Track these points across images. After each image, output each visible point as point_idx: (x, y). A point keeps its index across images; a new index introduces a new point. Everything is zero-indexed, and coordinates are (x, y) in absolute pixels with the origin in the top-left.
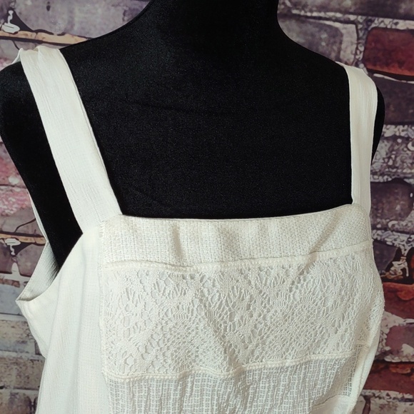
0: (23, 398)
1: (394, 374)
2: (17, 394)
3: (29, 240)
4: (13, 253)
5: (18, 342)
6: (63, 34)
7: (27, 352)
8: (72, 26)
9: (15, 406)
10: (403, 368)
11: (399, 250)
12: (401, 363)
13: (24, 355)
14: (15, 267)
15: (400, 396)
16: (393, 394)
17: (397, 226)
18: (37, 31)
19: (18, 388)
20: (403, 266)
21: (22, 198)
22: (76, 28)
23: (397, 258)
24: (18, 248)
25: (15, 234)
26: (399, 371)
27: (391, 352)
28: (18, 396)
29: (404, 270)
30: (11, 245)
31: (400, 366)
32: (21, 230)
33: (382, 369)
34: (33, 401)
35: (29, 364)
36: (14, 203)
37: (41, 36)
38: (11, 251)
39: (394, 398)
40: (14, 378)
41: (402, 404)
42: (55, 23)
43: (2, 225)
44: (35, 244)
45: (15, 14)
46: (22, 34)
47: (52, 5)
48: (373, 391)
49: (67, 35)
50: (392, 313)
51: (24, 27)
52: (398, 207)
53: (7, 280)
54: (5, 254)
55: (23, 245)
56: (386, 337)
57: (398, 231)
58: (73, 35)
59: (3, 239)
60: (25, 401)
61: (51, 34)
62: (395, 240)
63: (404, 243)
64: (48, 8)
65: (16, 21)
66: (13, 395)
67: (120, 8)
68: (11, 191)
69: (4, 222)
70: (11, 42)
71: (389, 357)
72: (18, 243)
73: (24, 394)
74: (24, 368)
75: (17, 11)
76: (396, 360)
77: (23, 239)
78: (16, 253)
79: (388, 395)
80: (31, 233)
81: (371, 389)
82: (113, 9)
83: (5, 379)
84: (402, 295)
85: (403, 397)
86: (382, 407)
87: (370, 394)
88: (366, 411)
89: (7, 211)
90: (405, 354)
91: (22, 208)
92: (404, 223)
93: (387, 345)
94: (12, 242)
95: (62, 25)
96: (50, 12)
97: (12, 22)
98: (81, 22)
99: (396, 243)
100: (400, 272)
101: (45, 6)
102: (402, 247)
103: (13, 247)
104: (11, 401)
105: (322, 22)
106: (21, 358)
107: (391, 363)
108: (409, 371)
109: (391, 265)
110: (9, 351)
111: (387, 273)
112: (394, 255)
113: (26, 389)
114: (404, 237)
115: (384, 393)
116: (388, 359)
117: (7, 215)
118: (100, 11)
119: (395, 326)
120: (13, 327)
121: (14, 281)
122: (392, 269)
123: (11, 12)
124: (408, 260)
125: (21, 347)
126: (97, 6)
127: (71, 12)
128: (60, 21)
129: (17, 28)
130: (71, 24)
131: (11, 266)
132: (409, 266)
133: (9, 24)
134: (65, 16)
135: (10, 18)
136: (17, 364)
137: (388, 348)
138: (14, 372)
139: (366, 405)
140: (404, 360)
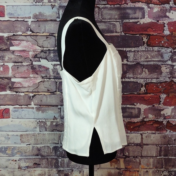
0: (36, 148)
1: (148, 125)
2: (34, 146)
3: (36, 93)
4: (32, 98)
5: (34, 128)
6: (43, 33)
7: (37, 131)
8: (46, 30)
9: (34, 151)
10: (150, 123)
11: (142, 84)
12: (149, 121)
13: (36, 132)
14: (32, 103)
15: (151, 132)
16: (149, 132)
17: (140, 77)
18: (36, 33)
19: (35, 144)
20: (144, 89)
21: (34, 81)
22: (46, 31)
23: (142, 87)
24: (33, 97)
25: (32, 92)
26: (149, 124)
27: (146, 117)
28: (34, 147)
29: (144, 90)
30: (31, 96)
31: (149, 122)
32: (34, 91)
33: (144, 124)
34: (39, 148)
35: (38, 135)
36: (32, 83)
37: (38, 34)
38: (31, 98)
39: (150, 133)
40: (33, 141)
41: (152, 135)
42: (41, 30)
43: (28, 90)
44: (38, 95)
45: (30, 29)
46: (32, 34)
47: (40, 26)
48: (143, 132)
49: (44, 33)
50: (144, 104)
51: (33, 32)
52: (139, 71)
53: (30, 107)
54: (29, 99)
55: (35, 95)
56: (143, 112)
57: (141, 78)
58: (46, 33)
59: (29, 94)
60: (37, 149)
61: (40, 33)
62: (140, 81)
63: (143, 82)
64: (39, 26)
65: (31, 31)
66: (33, 147)
67: (58, 24)
68: (31, 79)
69: (29, 89)
70: (30, 36)
71: (145, 119)
72: (33, 95)
73: (36, 146)
74: (36, 137)
75: (31, 28)
76: (148, 120)
77: (34, 93)
78: (33, 98)
79: (147, 132)
80: (37, 91)
81: (142, 131)
82: (56, 25)
83: (31, 141)
84: (145, 98)
85: (152, 132)
86: (146, 137)
87: (142, 133)
88: (142, 139)
89: (30, 85)
90: (150, 117)
91: (34, 84)
92: (142, 76)
93: (144, 115)
94: (31, 95)
95: (43, 30)
96: (40, 28)
97: (30, 31)
98: (48, 29)
99: (141, 82)
100: (143, 91)
101: (38, 26)
102: (143, 83)
103: (32, 96)
104: (33, 150)
105: (110, 22)
106: (35, 133)
107: (146, 121)
108: (152, 123)
109: (141, 89)
110: (31, 131)
111: (140, 92)
112: (141, 86)
113: (37, 144)
114: (143, 80)
115: (146, 132)
116: (145, 120)
117: (30, 87)
118: (52, 26)
119: (145, 109)
120: (32, 123)
121: (32, 107)
122: (141, 90)
123: (29, 29)
124: (145, 87)
125: (35, 129)
126: (52, 24)
127: (45, 27)
128: (42, 30)
129: (31, 33)
130: (45, 30)
131: (31, 103)
132: (146, 89)
133: (29, 32)
134: (44, 28)
135: (29, 30)
136: (34, 136)
137: (144, 116)
138: (33, 139)
139: (141, 137)
140: (150, 120)
